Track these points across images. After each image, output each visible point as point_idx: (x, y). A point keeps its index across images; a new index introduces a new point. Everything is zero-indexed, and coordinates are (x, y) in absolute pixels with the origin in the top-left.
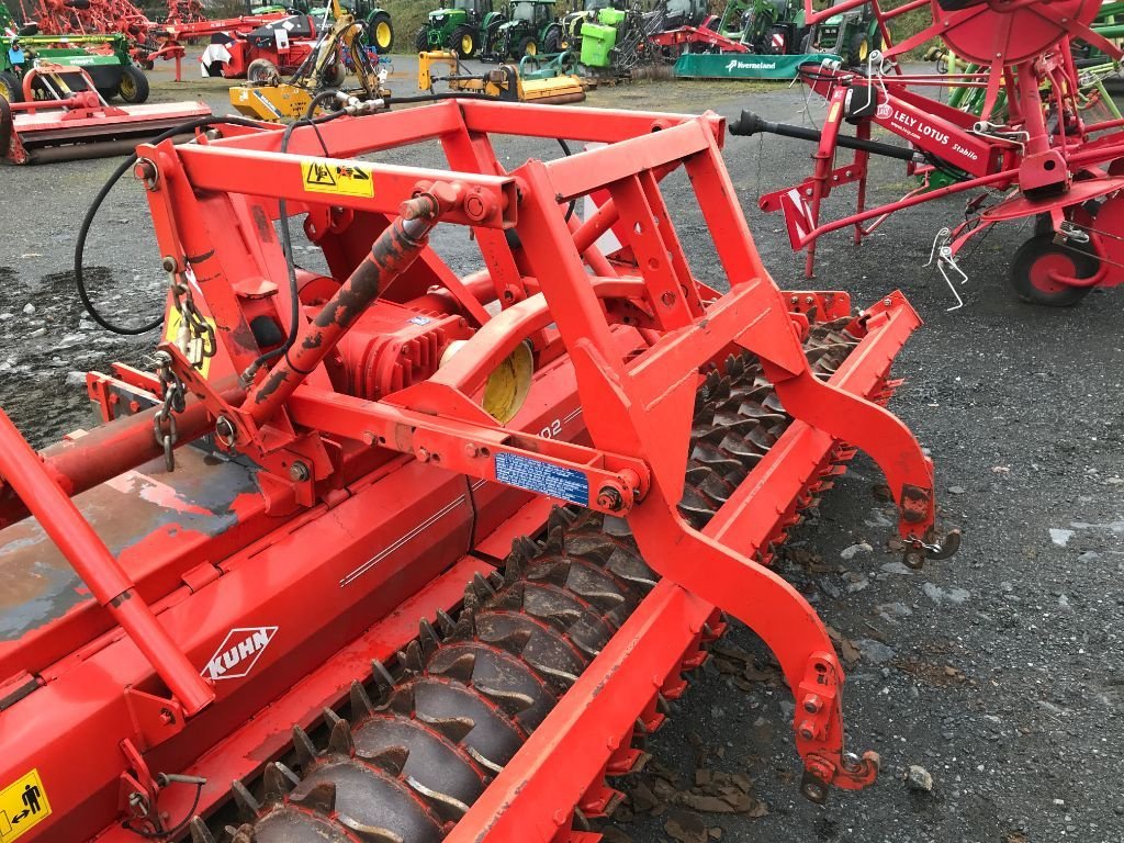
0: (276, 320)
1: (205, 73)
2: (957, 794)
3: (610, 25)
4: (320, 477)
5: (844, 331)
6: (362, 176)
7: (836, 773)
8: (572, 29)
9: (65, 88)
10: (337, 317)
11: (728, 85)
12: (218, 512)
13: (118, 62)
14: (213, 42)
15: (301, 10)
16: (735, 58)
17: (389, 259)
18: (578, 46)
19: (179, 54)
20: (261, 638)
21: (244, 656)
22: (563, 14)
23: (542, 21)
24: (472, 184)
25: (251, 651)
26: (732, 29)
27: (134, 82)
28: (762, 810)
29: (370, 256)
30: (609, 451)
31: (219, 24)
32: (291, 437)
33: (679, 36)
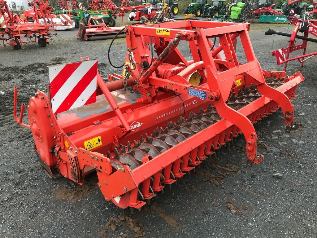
0: (148, 62)
1: (129, 20)
2: (286, 175)
3: (240, 7)
4: (153, 96)
5: (283, 81)
6: (168, 31)
7: (254, 160)
8: (229, 9)
9: (98, 22)
10: (160, 59)
11: (275, 25)
12: (133, 100)
13: (109, 17)
14: (132, 12)
15: (155, 3)
16: (278, 17)
17: (171, 46)
18: (230, 14)
19: (123, 15)
20: (139, 125)
21: (136, 127)
22: (227, 4)
23: (221, 6)
24: (189, 32)
25: (137, 127)
26: (279, 8)
27: (112, 22)
28: (240, 172)
29: (168, 46)
30: (212, 89)
31: (134, 7)
32: (148, 86)
33: (261, 10)
